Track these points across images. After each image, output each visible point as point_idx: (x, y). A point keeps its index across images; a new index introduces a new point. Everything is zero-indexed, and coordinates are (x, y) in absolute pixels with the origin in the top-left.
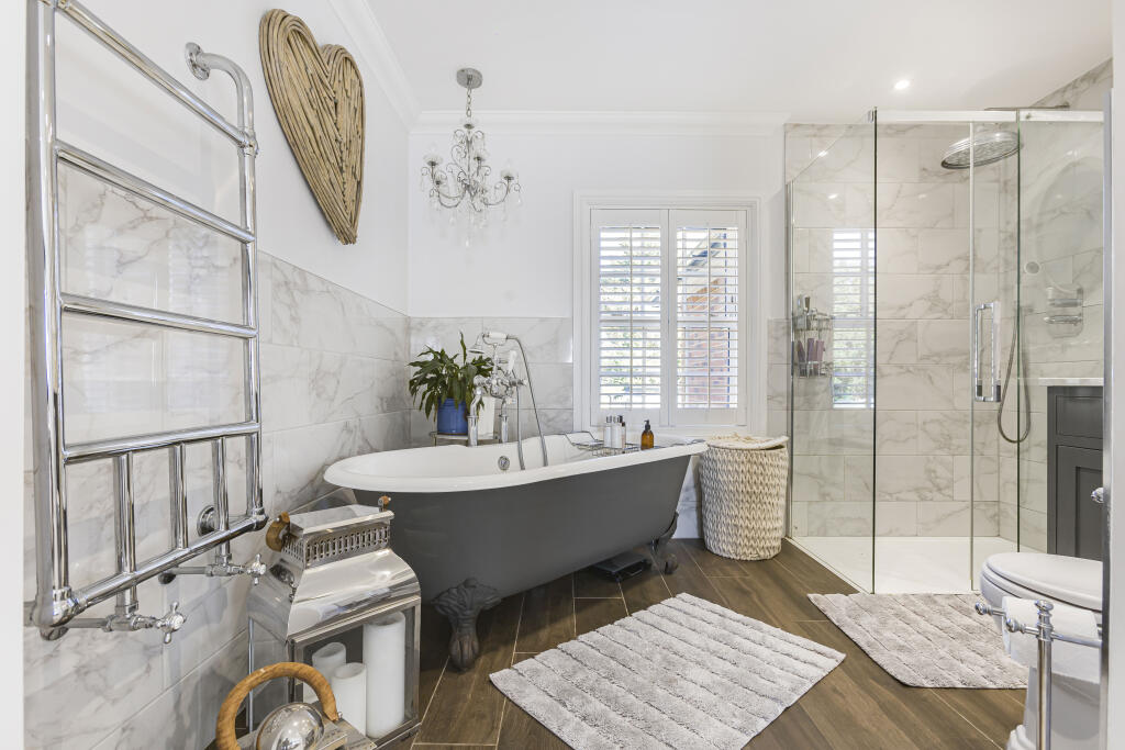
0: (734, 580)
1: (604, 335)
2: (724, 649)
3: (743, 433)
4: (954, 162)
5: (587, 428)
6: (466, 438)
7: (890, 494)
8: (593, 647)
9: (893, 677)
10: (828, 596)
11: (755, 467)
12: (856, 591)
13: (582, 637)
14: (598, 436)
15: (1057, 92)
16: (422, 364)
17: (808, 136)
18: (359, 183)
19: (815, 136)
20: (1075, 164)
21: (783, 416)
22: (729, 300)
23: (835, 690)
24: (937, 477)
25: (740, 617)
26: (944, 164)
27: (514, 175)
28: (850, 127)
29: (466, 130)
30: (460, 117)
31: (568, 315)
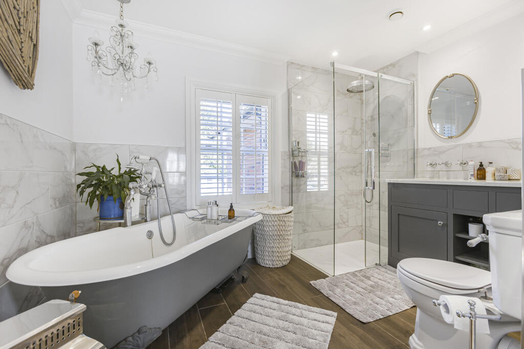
0: (276, 279)
1: (202, 157)
2: (286, 324)
3: (271, 205)
4: (350, 90)
5: (195, 207)
6: (123, 221)
7: (328, 227)
8: (219, 344)
9: (358, 320)
10: (318, 281)
11: (281, 222)
12: (328, 277)
13: (212, 338)
14: (201, 211)
15: (381, 68)
16: (88, 174)
17: (297, 68)
18: (35, 46)
19: (299, 69)
20: (387, 97)
21: (288, 196)
22: (262, 141)
23: (340, 335)
24: (343, 218)
25: (286, 302)
26: (348, 90)
27: (153, 62)
28: (313, 68)
29: (120, 29)
30: (114, 20)
31: (183, 145)
